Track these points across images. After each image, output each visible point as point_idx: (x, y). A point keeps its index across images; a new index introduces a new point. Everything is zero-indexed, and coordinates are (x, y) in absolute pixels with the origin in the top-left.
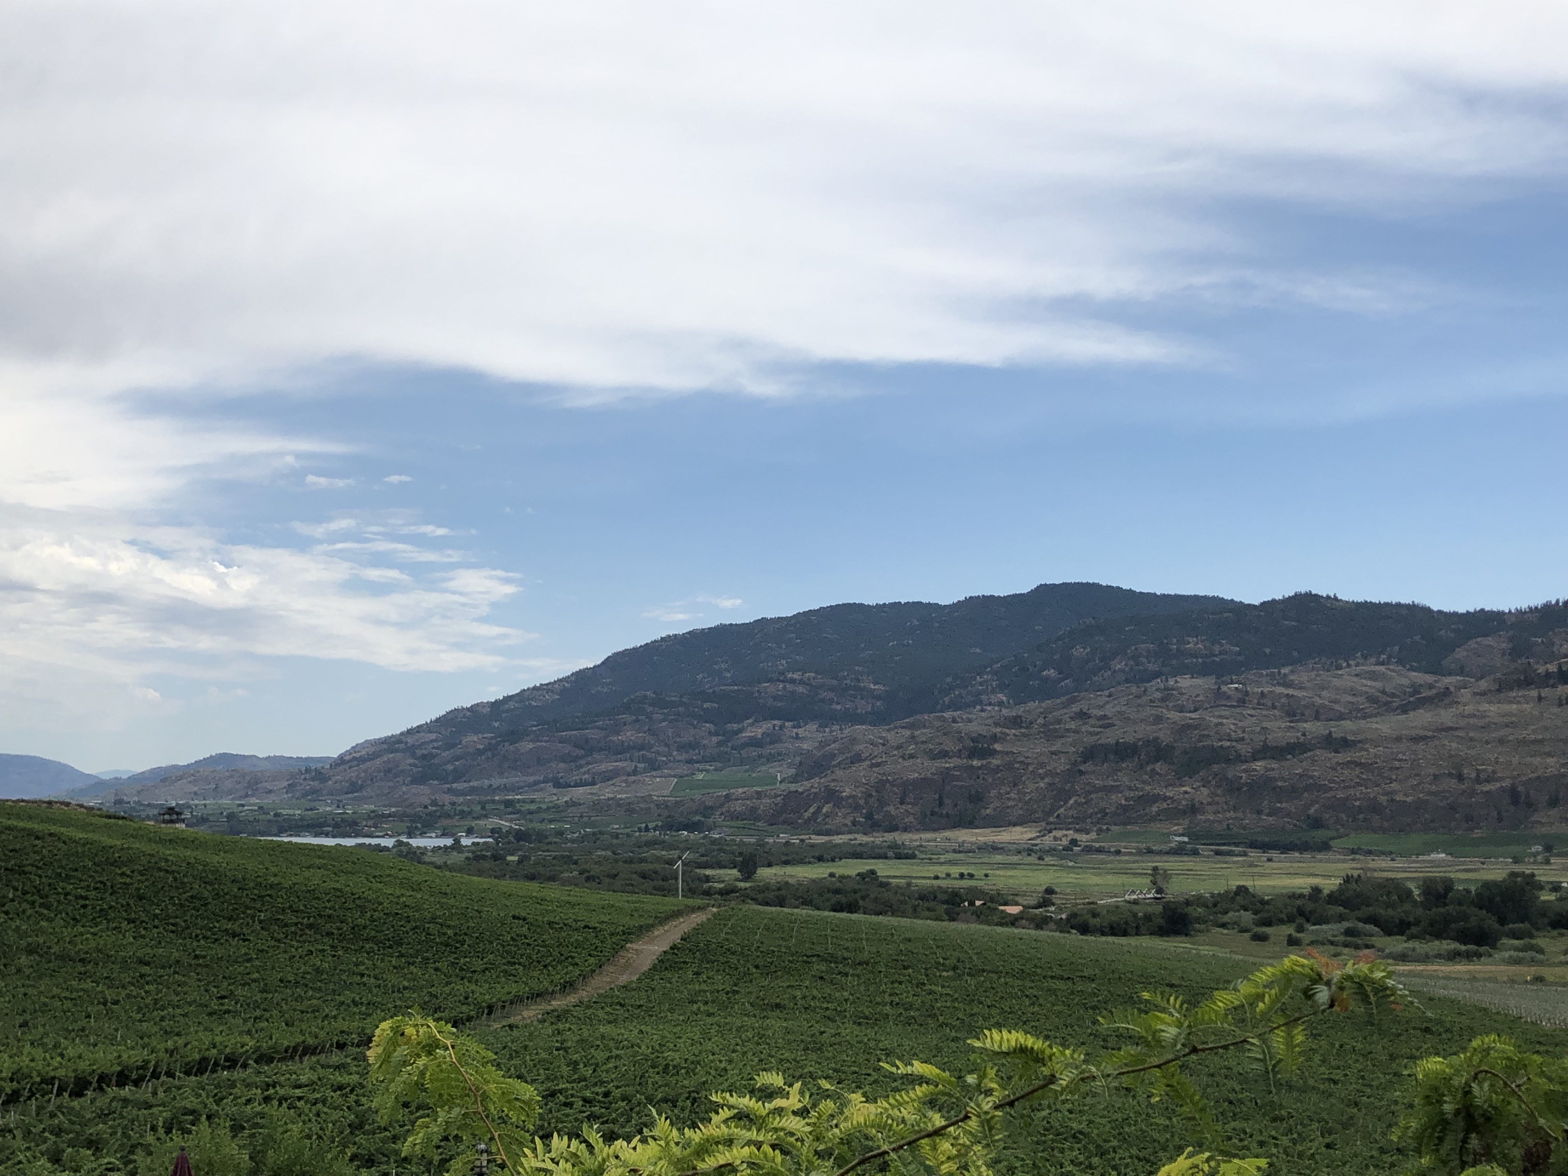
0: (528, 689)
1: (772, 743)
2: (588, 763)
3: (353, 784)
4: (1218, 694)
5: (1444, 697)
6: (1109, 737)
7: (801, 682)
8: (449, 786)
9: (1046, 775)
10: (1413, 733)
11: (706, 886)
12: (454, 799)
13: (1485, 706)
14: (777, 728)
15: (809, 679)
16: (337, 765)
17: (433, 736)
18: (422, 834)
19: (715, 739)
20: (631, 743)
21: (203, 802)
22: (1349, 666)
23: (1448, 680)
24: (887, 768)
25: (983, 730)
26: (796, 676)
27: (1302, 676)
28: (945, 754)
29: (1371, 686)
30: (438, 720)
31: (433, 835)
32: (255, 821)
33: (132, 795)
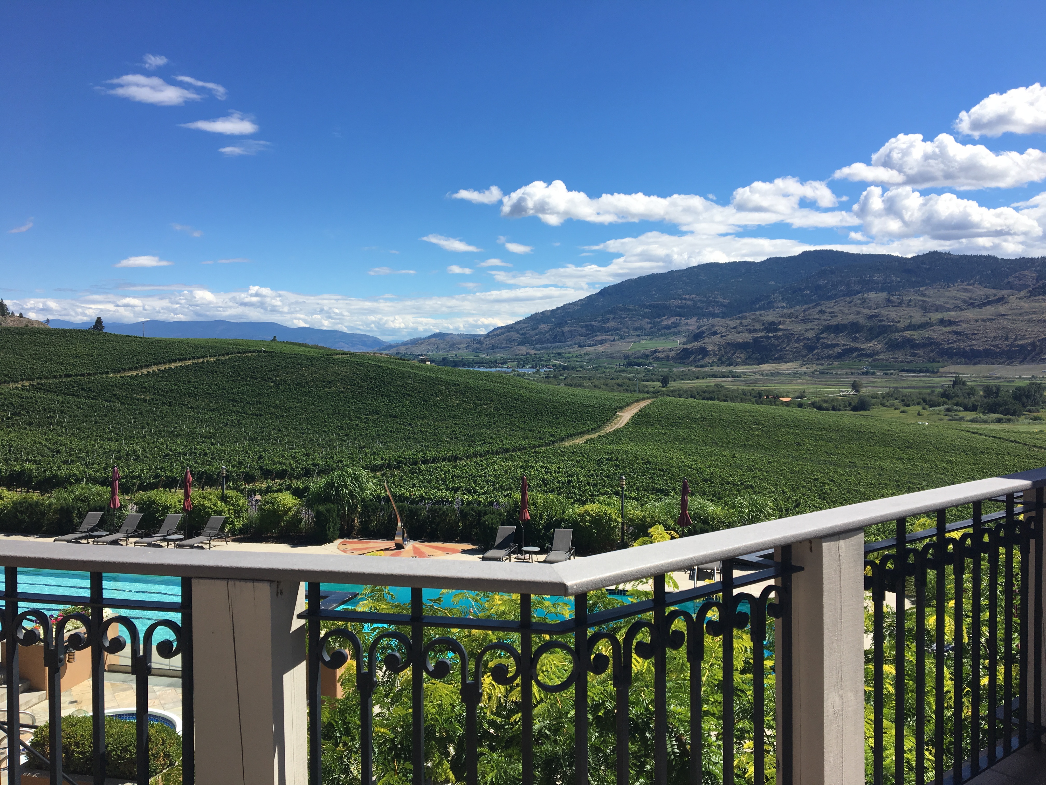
0: (567, 304)
1: (675, 327)
2: (593, 337)
3: (493, 345)
4: (889, 301)
5: (1001, 300)
6: (834, 322)
7: (690, 300)
8: (533, 346)
9: (804, 339)
10: (985, 317)
11: (646, 389)
12: (536, 352)
13: (1022, 304)
14: (678, 320)
15: (693, 298)
16: (487, 338)
17: (527, 325)
19: (650, 326)
20: (612, 328)
21: (433, 353)
22: (954, 286)
23: (1004, 292)
24: (729, 337)
25: (775, 320)
26: (687, 296)
27: (930, 292)
28: (755, 331)
29: (966, 296)
30: (528, 318)
32: (454, 361)
33: (403, 350)
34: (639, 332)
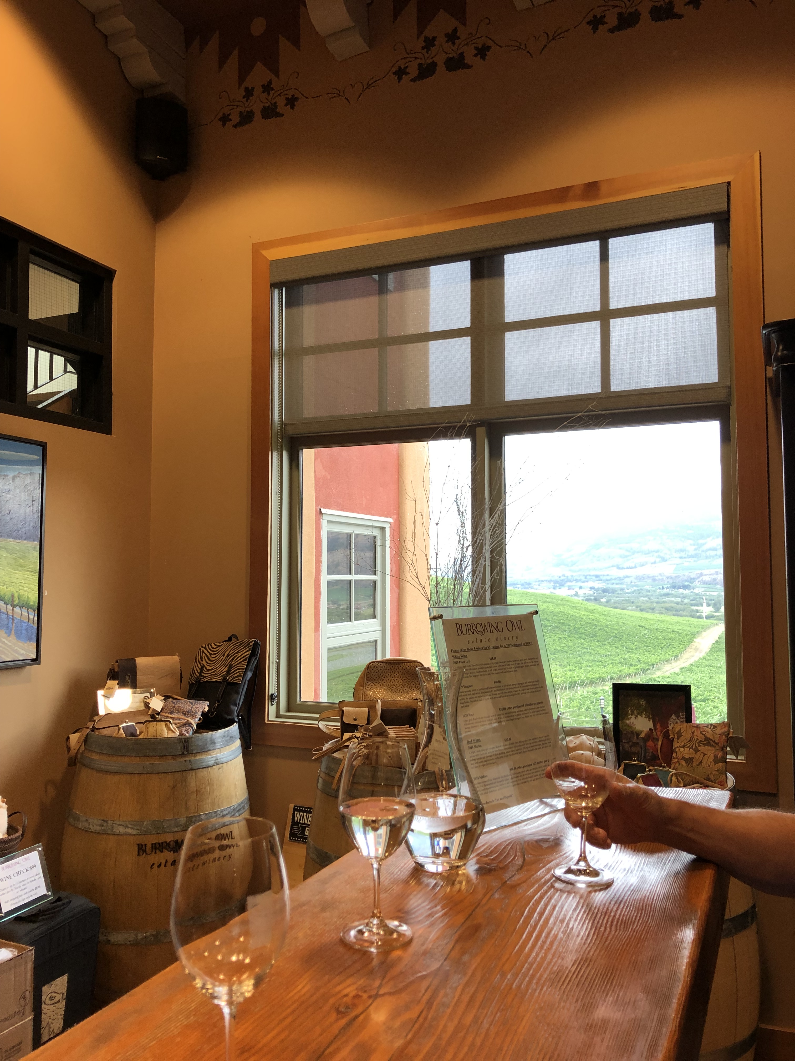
2: (633, 559)
19: (693, 547)
20: (652, 549)
34: (683, 554)
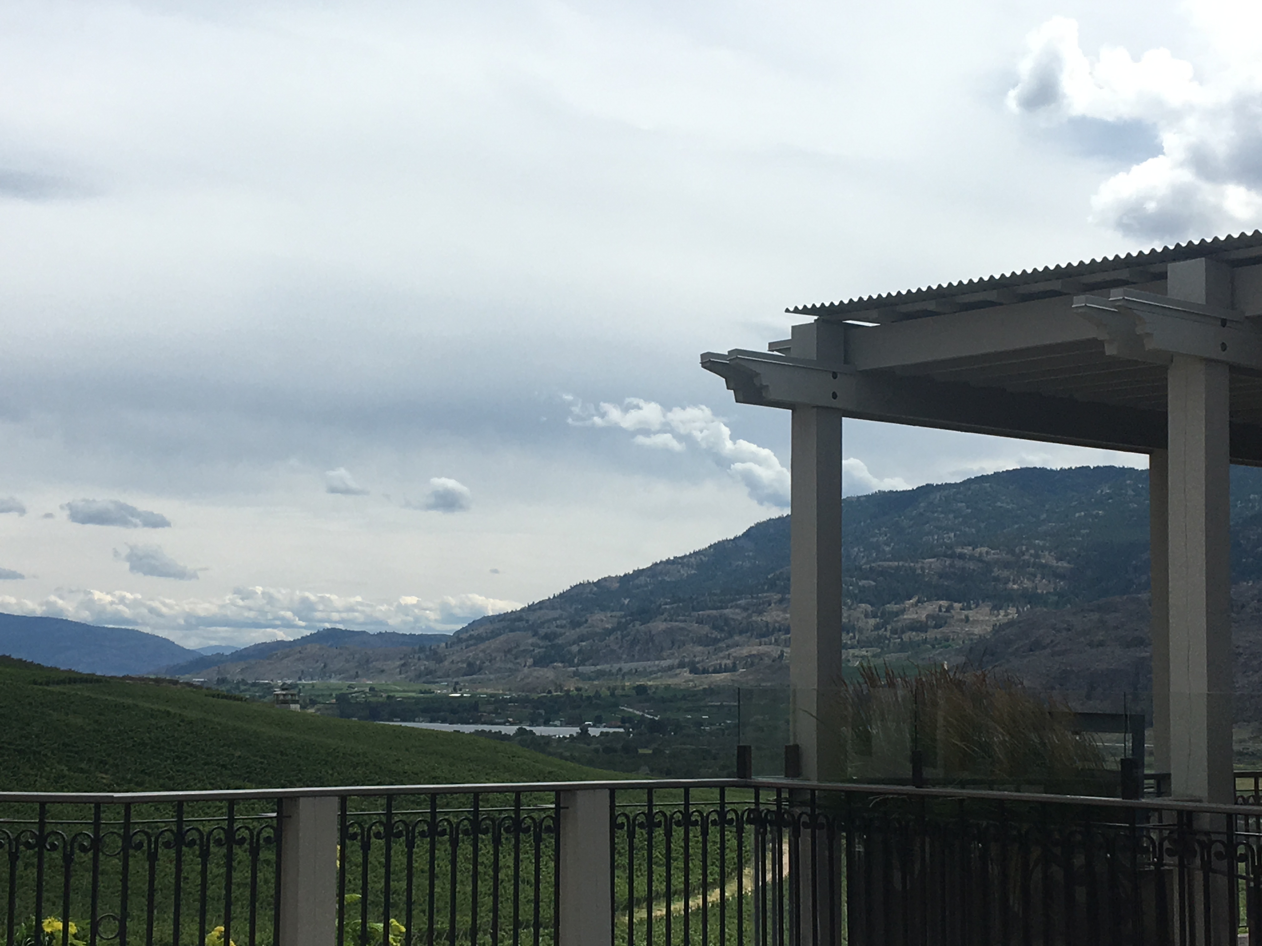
0: (661, 562)
1: (936, 627)
2: (728, 647)
3: (470, 665)
7: (972, 558)
8: (574, 669)
12: (580, 683)
14: (944, 610)
15: (981, 554)
16: (453, 644)
17: (556, 613)
18: (546, 723)
19: (872, 622)
20: (777, 625)
21: (310, 682)
24: (1072, 657)
26: (967, 550)
31: (557, 723)
32: (367, 703)
33: (235, 673)
